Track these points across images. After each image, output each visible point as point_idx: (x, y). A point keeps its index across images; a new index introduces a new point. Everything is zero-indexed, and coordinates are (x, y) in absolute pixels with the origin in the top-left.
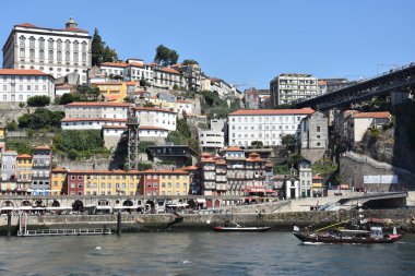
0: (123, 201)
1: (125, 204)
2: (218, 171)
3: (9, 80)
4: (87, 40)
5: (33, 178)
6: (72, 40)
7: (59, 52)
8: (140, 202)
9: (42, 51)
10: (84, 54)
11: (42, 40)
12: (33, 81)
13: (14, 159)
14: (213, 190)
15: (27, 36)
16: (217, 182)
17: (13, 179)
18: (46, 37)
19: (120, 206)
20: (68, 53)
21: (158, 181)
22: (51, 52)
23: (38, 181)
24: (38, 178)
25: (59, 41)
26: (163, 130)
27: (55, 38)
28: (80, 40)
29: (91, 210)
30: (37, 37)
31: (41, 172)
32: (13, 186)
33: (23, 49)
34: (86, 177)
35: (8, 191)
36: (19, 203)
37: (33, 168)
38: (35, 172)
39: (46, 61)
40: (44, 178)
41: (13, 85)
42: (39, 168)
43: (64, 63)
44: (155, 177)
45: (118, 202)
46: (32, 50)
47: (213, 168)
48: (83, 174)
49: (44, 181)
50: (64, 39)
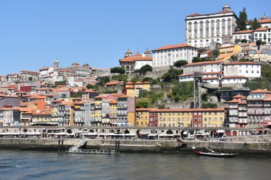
0: (167, 130)
1: (168, 133)
2: (240, 109)
3: (168, 52)
4: (231, 18)
5: (118, 116)
6: (221, 19)
7: (213, 29)
8: (177, 132)
9: (201, 30)
10: (229, 27)
11: (202, 22)
12: (179, 51)
13: (108, 104)
14: (236, 123)
15: (193, 22)
16: (239, 117)
17: (108, 116)
18: (204, 21)
19: (165, 134)
20: (218, 28)
21: (201, 116)
22: (207, 29)
23: (121, 117)
24: (121, 116)
25: (213, 21)
26: (241, 78)
27: (210, 20)
28: (226, 18)
29: (145, 136)
30: (198, 21)
31: (122, 112)
32: (108, 120)
33: (190, 31)
34: (159, 114)
35: (105, 124)
36: (108, 131)
37: (118, 109)
38: (119, 112)
39: (204, 36)
40: (124, 115)
41: (169, 55)
42: (121, 109)
43: (215, 35)
44: (200, 114)
45: (163, 131)
46: (196, 30)
47: (236, 107)
48: (158, 112)
49: (124, 118)
50: (215, 19)
